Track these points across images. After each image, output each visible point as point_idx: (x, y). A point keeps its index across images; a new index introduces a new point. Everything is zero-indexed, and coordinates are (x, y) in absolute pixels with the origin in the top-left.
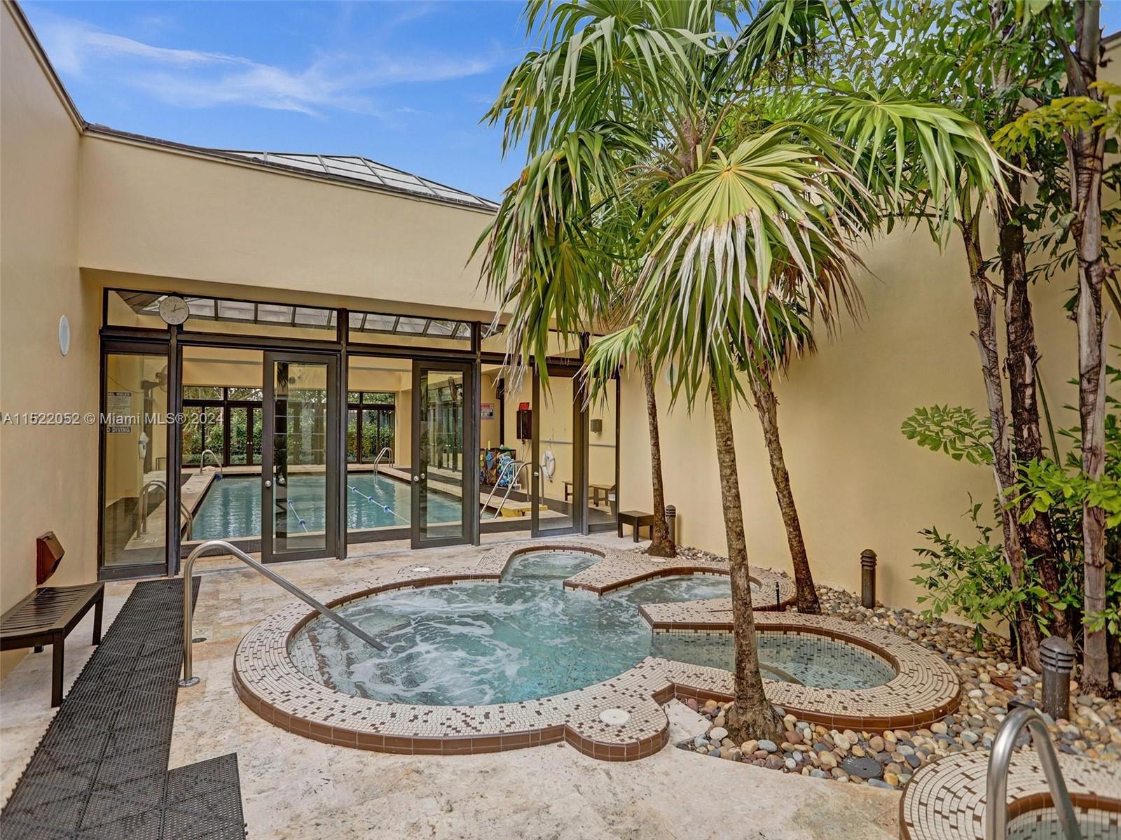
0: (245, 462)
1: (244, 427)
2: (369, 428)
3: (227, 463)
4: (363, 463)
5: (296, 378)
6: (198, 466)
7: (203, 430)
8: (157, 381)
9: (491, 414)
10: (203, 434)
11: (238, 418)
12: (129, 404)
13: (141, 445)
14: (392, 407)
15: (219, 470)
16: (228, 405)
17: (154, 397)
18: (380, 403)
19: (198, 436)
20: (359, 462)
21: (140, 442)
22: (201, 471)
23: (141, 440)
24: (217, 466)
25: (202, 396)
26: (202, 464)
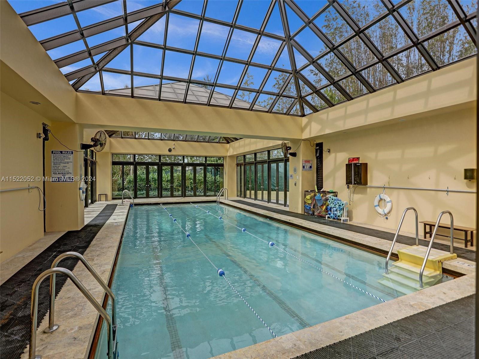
0: (145, 196)
1: (144, 176)
2: (210, 177)
3: (136, 197)
4: (207, 196)
5: (172, 149)
6: (121, 199)
7: (123, 178)
8: (92, 143)
9: (311, 167)
10: (123, 181)
11: (141, 171)
12: (71, 160)
13: (81, 191)
14: (222, 165)
15: (131, 201)
16: (136, 164)
17: (97, 160)
18: (214, 163)
19: (120, 181)
20: (205, 195)
21: (80, 189)
22: (122, 202)
23: (81, 186)
24: (130, 198)
25: (122, 160)
26: (123, 197)
